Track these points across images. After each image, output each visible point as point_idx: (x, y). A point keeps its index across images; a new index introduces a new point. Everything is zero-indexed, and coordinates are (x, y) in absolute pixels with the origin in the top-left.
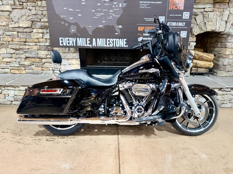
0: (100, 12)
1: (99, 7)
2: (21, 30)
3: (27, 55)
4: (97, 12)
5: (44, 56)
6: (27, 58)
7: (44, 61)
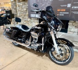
0: (43, 4)
1: (43, 2)
2: (24, 12)
3: (25, 20)
4: (42, 4)
5: (29, 21)
6: (25, 21)
7: (29, 22)
